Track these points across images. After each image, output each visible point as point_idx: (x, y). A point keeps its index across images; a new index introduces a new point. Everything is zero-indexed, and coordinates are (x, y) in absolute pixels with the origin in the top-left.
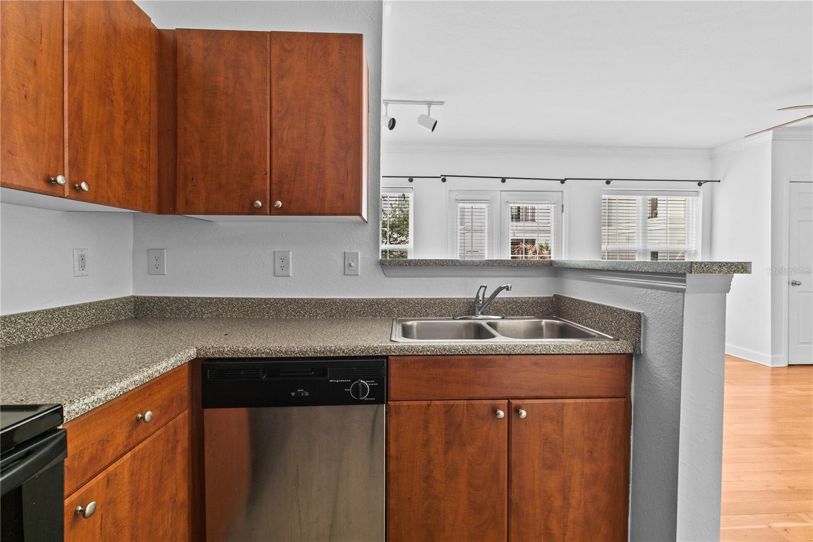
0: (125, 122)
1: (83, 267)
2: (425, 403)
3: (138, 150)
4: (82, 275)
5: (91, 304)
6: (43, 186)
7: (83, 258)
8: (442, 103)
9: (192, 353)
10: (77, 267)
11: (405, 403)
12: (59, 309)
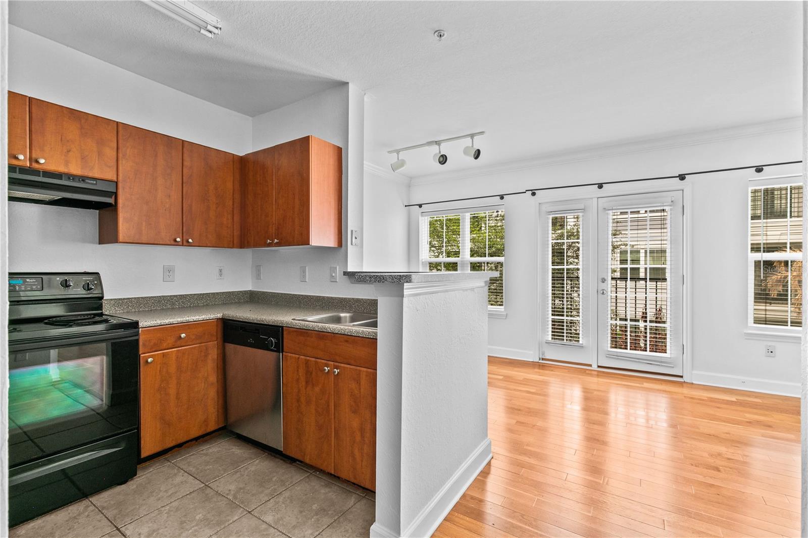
0: (217, 208)
1: (221, 275)
2: (297, 356)
3: (225, 219)
4: (220, 279)
5: (223, 293)
6: (173, 242)
7: (221, 271)
8: (482, 133)
9: (219, 315)
10: (218, 275)
11: (290, 355)
12: (207, 294)
